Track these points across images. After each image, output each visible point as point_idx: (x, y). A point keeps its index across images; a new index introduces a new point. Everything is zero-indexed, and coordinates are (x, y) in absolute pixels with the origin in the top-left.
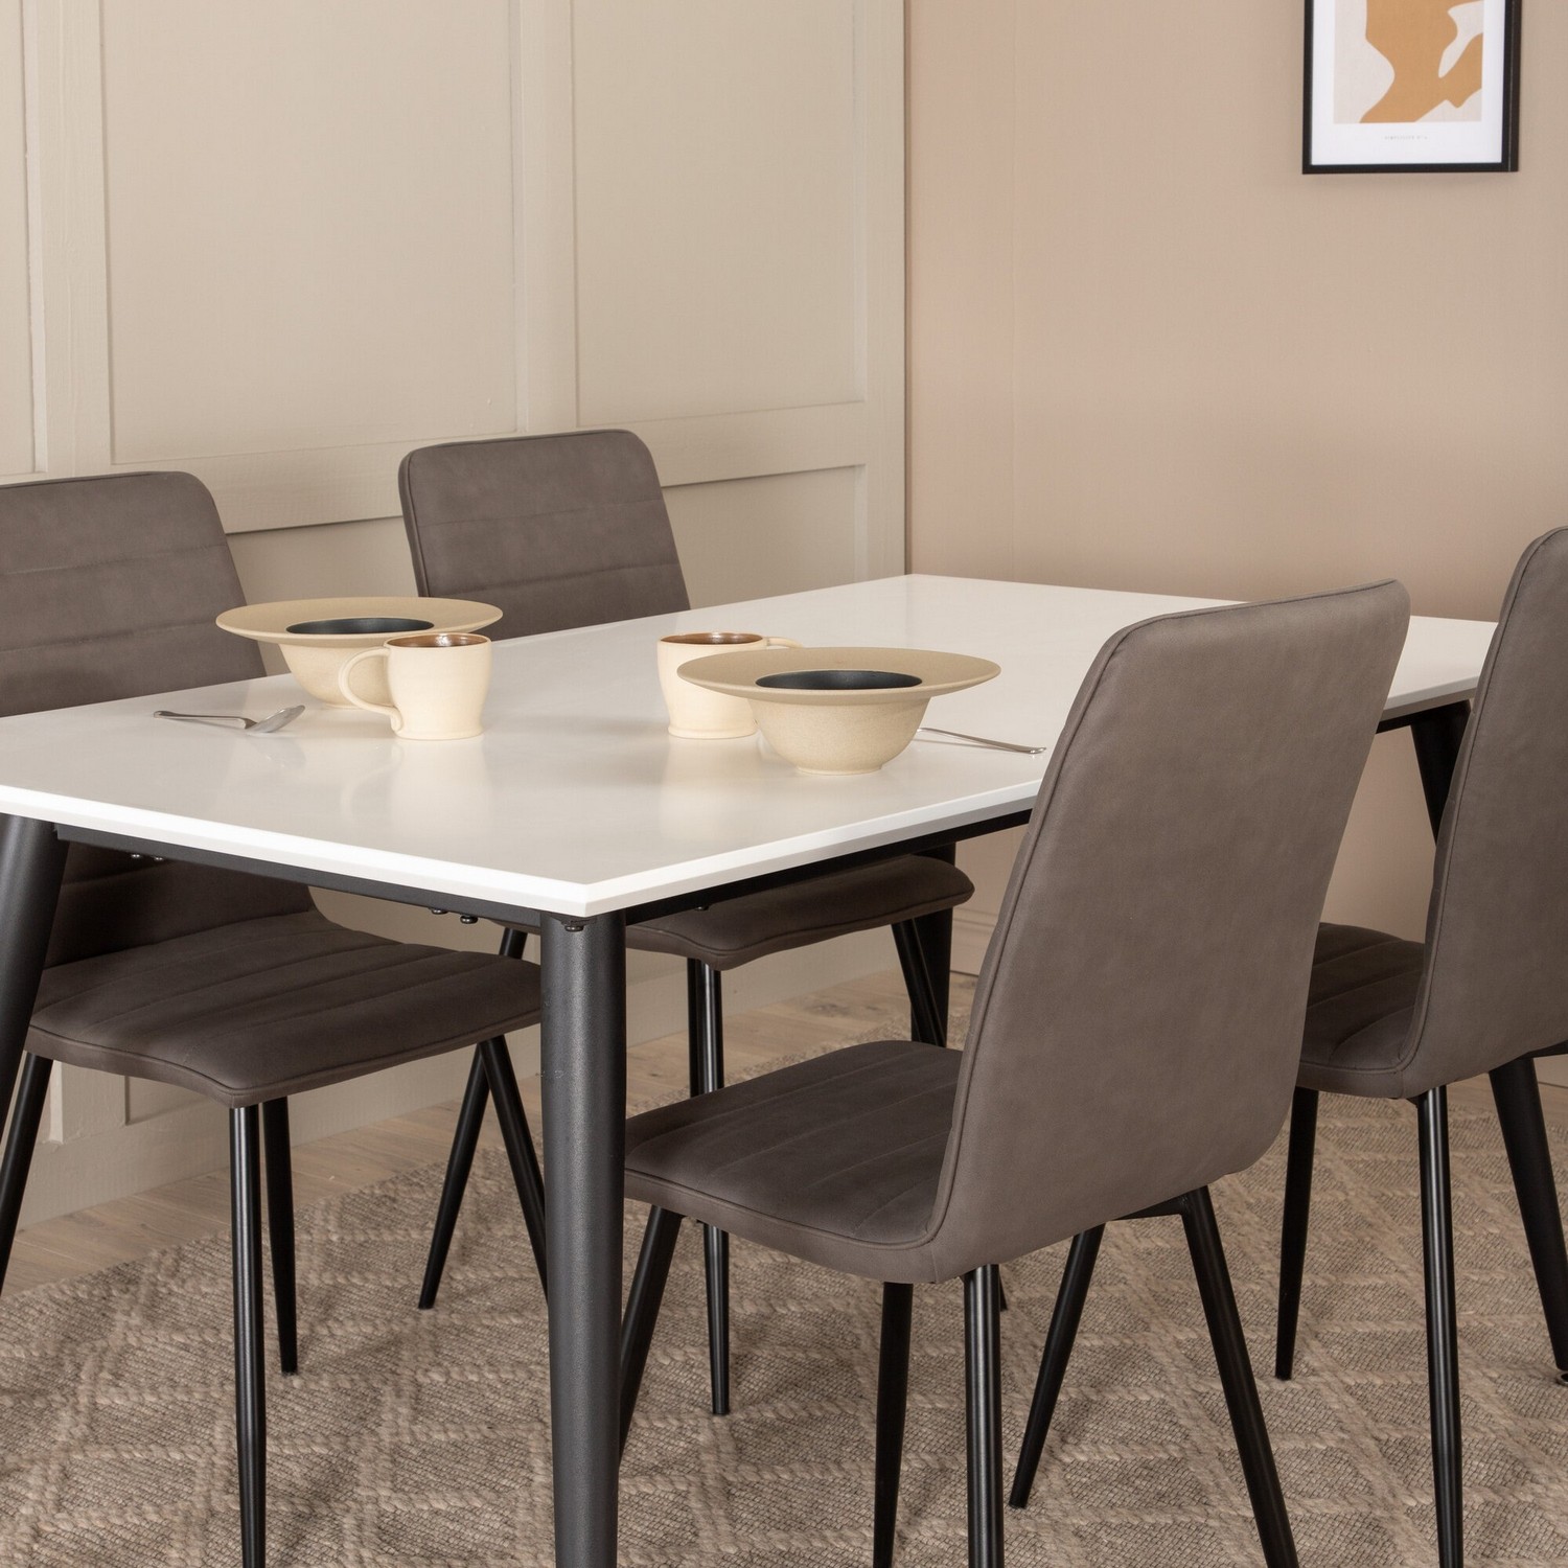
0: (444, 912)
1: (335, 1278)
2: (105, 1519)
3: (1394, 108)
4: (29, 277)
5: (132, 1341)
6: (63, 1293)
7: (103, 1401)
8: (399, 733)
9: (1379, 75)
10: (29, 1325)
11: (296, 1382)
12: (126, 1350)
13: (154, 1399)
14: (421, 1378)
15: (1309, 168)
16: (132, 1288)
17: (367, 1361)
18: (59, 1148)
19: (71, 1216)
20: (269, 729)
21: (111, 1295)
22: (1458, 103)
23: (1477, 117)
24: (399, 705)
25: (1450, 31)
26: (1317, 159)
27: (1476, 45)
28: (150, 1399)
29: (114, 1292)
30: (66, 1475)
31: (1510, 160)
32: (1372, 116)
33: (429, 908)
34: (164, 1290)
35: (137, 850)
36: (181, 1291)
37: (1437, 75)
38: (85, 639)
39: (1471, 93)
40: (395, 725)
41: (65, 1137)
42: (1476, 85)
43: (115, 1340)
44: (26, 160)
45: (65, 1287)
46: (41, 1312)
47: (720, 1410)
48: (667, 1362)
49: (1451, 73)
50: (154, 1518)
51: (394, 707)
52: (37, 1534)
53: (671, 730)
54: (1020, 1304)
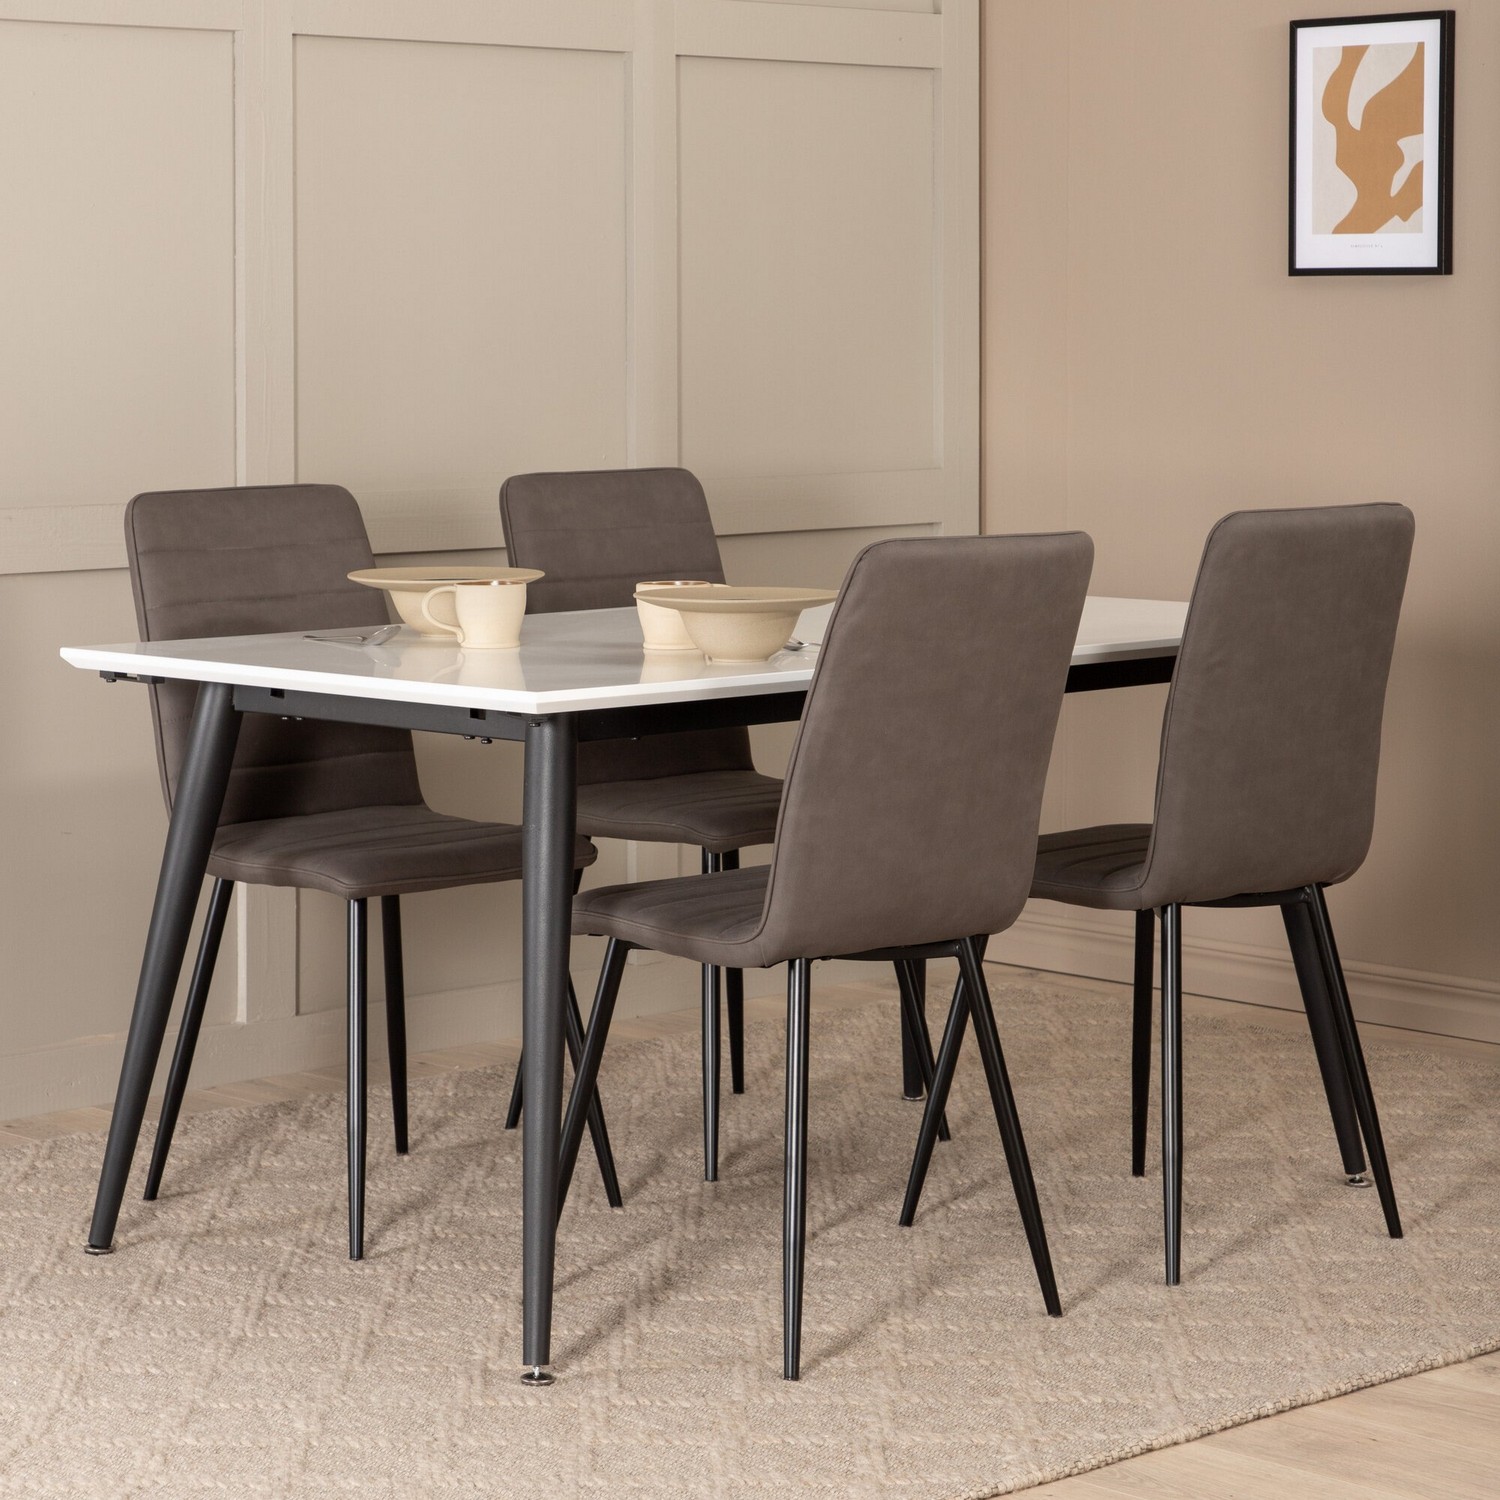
0: (473, 737)
1: (446, 1113)
2: (261, 1211)
3: (1360, 221)
4: (235, 350)
5: (290, 1137)
6: (241, 1113)
7: (264, 1163)
8: (462, 645)
9: (1346, 195)
10: (215, 1128)
11: (406, 1158)
12: (285, 1141)
13: (302, 1164)
14: (497, 1160)
15: (1293, 271)
16: (293, 1113)
17: (461, 1151)
18: (243, 1027)
19: (252, 1081)
20: (378, 642)
21: (276, 1116)
22: (1405, 218)
23: (1420, 230)
24: (463, 626)
25: (1398, 159)
26: (1300, 264)
27: (1418, 170)
28: (299, 1163)
29: (279, 1114)
30: (235, 1193)
31: (1445, 263)
32: (1342, 228)
33: (463, 735)
34: (317, 1115)
35: (285, 713)
36: (330, 1116)
37: (1389, 193)
38: (262, 599)
39: (1416, 209)
40: (460, 639)
41: (248, 1020)
42: (1418, 203)
43: (278, 1136)
44: (234, 260)
45: (243, 1111)
46: (225, 1122)
47: (710, 1177)
48: (680, 1156)
49: (1399, 194)
50: (295, 1211)
51: (460, 627)
52: (213, 1217)
53: (645, 645)
54: (962, 1138)
